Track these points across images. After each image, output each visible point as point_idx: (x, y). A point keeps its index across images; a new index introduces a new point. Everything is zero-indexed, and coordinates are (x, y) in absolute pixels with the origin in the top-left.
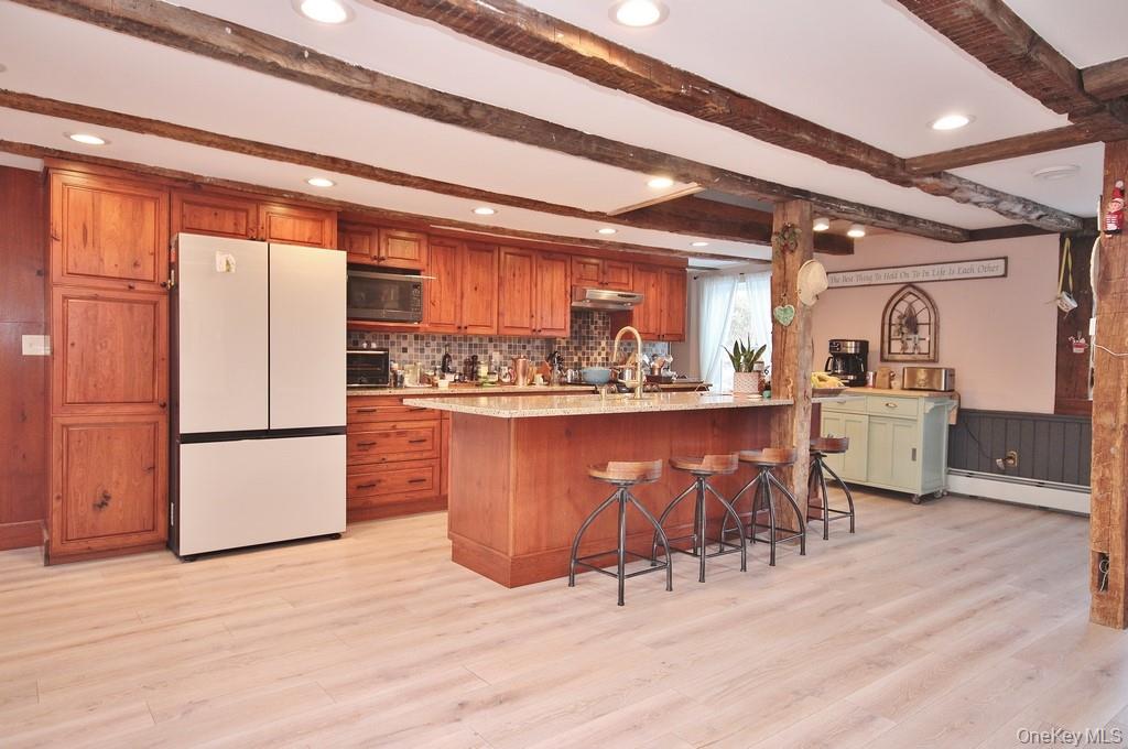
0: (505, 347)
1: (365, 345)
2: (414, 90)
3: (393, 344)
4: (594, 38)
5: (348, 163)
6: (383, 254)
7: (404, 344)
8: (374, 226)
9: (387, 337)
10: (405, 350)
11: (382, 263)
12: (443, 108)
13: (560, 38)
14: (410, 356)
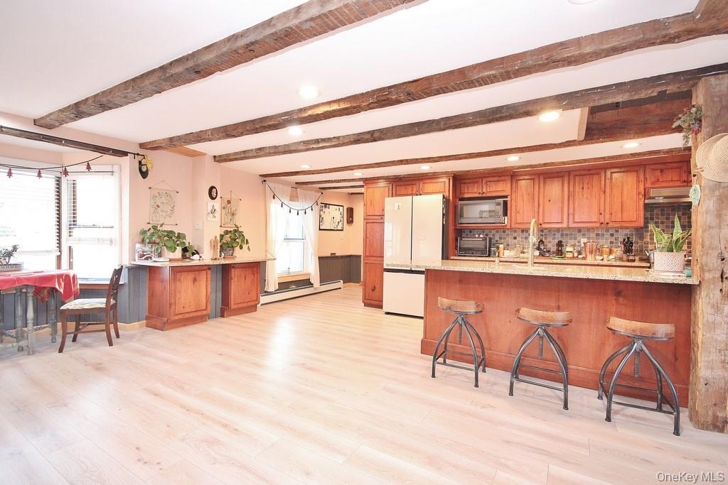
0: (593, 235)
1: (477, 236)
2: (352, 137)
3: (508, 235)
4: (323, 104)
5: (407, 160)
6: (484, 190)
7: (515, 235)
8: (479, 178)
9: (504, 232)
10: (515, 238)
11: (484, 195)
12: (362, 138)
13: (310, 112)
14: (519, 242)
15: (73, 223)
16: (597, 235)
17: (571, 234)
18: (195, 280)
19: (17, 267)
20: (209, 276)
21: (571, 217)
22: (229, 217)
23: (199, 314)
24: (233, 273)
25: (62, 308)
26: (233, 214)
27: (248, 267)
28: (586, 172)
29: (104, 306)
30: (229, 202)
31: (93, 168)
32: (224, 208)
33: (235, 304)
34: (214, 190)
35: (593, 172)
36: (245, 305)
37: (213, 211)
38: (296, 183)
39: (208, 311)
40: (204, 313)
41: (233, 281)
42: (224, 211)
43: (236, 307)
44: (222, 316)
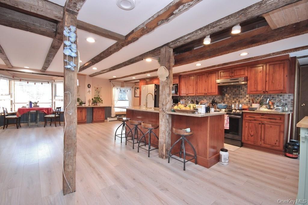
15: (55, 96)
16: (209, 98)
17: (202, 98)
18: (81, 111)
19: (38, 106)
20: (86, 110)
21: (196, 91)
22: (97, 93)
23: (82, 121)
24: (94, 110)
25: (45, 116)
26: (99, 92)
27: (100, 108)
28: (201, 74)
29: (54, 116)
30: (97, 88)
31: (55, 81)
32: (96, 90)
33: (95, 119)
34: (89, 85)
35: (203, 74)
36: (99, 120)
37: (89, 92)
38: (124, 81)
39: (86, 121)
40: (84, 121)
41: (94, 112)
42: (95, 91)
43: (95, 120)
44: (92, 123)
